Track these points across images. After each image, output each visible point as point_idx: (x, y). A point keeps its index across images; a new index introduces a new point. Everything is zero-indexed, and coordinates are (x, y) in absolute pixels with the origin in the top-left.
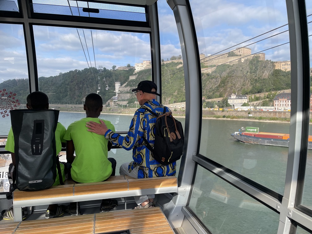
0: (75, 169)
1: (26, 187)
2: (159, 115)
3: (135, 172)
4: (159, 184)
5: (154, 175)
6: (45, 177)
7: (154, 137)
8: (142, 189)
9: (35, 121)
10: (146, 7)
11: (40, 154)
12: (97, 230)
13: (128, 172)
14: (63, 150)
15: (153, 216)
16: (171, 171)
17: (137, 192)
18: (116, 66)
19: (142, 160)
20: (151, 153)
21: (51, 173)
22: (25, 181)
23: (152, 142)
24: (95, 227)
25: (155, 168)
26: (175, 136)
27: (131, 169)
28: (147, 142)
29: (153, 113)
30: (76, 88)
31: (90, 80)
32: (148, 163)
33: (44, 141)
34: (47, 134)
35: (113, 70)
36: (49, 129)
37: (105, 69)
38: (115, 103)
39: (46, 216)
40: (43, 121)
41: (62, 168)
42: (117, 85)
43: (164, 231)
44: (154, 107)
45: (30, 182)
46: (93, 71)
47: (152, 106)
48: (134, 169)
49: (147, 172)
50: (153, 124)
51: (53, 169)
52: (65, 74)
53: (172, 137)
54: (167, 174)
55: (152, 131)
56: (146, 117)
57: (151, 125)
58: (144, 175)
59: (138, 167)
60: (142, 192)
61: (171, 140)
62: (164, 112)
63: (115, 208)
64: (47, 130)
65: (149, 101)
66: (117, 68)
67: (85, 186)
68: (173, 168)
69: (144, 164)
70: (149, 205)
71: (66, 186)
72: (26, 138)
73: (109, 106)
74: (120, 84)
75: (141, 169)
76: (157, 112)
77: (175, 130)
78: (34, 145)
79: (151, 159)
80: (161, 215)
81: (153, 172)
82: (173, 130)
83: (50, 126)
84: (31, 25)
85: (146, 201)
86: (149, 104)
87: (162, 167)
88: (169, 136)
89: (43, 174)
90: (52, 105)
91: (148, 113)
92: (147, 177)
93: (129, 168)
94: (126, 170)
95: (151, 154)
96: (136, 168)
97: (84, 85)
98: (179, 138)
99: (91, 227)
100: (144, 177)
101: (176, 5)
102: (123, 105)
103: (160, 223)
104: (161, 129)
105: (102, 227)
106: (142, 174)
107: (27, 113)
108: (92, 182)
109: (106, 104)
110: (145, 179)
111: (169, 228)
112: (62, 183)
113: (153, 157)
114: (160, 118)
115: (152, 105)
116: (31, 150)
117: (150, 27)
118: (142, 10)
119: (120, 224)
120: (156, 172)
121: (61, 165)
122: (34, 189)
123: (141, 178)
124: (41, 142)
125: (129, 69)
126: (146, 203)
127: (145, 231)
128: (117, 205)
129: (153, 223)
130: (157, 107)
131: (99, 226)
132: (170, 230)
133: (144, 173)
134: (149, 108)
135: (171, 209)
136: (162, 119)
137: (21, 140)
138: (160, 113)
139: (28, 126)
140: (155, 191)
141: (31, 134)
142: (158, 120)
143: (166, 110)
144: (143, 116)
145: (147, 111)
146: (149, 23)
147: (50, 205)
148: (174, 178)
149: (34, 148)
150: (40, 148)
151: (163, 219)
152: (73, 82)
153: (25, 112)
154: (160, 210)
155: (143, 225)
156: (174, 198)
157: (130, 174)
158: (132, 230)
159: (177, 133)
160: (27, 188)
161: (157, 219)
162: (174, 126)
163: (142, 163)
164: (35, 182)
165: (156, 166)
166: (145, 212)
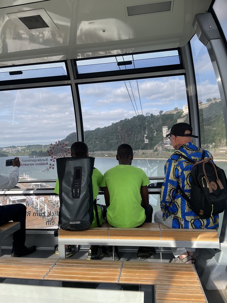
0: (109, 213)
1: (67, 227)
2: (196, 161)
3: (169, 221)
4: (196, 237)
5: (190, 227)
6: (82, 219)
7: (190, 186)
8: (177, 240)
9: (75, 168)
10: (179, 49)
11: (79, 197)
12: (122, 280)
13: (162, 220)
14: (100, 193)
15: (184, 273)
16: (212, 224)
17: (171, 243)
18: (162, 111)
19: (178, 210)
20: (186, 203)
21: (88, 216)
22: (67, 222)
23: (188, 191)
24: (120, 275)
25: (192, 220)
26: (216, 186)
27: (165, 217)
28: (183, 191)
29: (188, 160)
30: (126, 135)
31: (138, 127)
32: (184, 214)
33: (82, 186)
34: (84, 180)
35: (160, 115)
36: (85, 175)
37: (152, 115)
38: (163, 148)
39: (89, 255)
40: (81, 167)
41: (100, 211)
42: (165, 129)
43: (194, 293)
44: (189, 152)
45: (71, 223)
46: (141, 118)
47: (188, 151)
48: (168, 218)
49: (183, 223)
50: (189, 172)
51: (90, 211)
52: (117, 123)
53: (213, 187)
54: (206, 226)
55: (188, 180)
56: (180, 164)
57: (186, 173)
58: (180, 226)
59: (173, 216)
60: (177, 243)
61: (211, 191)
62: (203, 158)
63: (152, 256)
64: (84, 176)
65: (184, 145)
66: (164, 113)
67: (119, 230)
68: (215, 221)
69: (179, 215)
70: (188, 258)
71: (104, 229)
72: (68, 183)
73: (157, 151)
74: (167, 129)
75: (175, 219)
76: (193, 158)
77: (216, 179)
78: (74, 190)
79: (187, 209)
80: (193, 274)
81: (190, 224)
82: (213, 178)
83: (86, 172)
84: (76, 85)
85: (184, 254)
86: (185, 148)
87: (200, 220)
88: (208, 187)
89: (81, 217)
90: (106, 152)
91: (183, 159)
92: (182, 228)
93: (163, 216)
94: (160, 217)
95: (188, 204)
96: (170, 217)
97: (133, 132)
98: (221, 189)
99: (116, 275)
100: (179, 228)
101: (209, 40)
102: (172, 150)
103: (190, 284)
104: (198, 178)
105: (127, 276)
106: (177, 224)
107: (69, 161)
108: (125, 227)
109: (154, 149)
110: (181, 230)
111: (200, 291)
112: (99, 226)
113: (190, 208)
114: (197, 165)
115: (187, 149)
116: (71, 193)
117: (185, 69)
118: (176, 53)
119: (146, 276)
120: (193, 223)
121: (99, 208)
122: (74, 229)
123: (175, 228)
124: (80, 187)
125: (176, 113)
126: (184, 256)
127: (172, 290)
128: (155, 253)
129: (181, 282)
130: (193, 152)
131: (125, 275)
132: (201, 294)
133: (179, 224)
134: (183, 154)
135: (213, 267)
136: (199, 166)
137: (64, 184)
138: (196, 159)
139: (70, 172)
140: (191, 244)
141: (72, 179)
142: (195, 168)
143: (206, 154)
144: (176, 164)
145: (181, 158)
146: (184, 64)
147: (92, 246)
148: (214, 232)
149: (74, 192)
150: (78, 192)
151: (195, 280)
152: (123, 130)
153: (68, 160)
154: (193, 268)
155: (171, 282)
156: (216, 254)
157: (164, 222)
158: (158, 286)
159: (219, 182)
160: (69, 227)
161: (187, 277)
162: (215, 173)
163: (177, 214)
164: (74, 223)
165: (193, 218)
166: (175, 268)
